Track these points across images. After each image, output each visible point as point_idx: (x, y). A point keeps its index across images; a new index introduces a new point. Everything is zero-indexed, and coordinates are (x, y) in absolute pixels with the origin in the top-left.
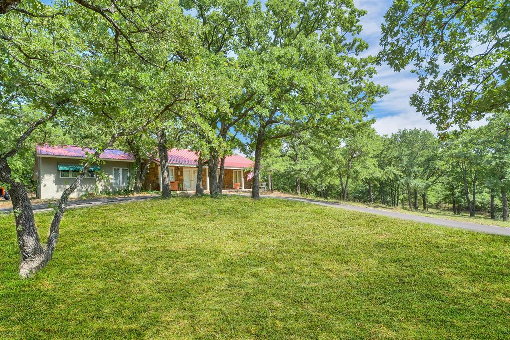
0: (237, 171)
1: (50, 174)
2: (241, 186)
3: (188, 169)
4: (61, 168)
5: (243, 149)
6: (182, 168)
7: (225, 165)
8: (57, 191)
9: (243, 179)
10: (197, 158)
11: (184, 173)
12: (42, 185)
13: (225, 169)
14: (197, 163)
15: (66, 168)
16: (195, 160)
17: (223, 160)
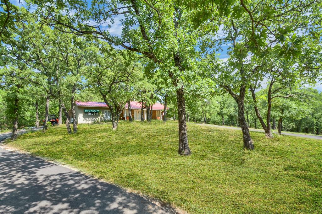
0: (159, 111)
1: (81, 113)
2: (160, 118)
3: (136, 111)
4: (86, 111)
5: (160, 101)
6: (133, 110)
7: (153, 108)
8: (84, 121)
9: (161, 115)
10: (141, 106)
11: (134, 113)
12: (79, 118)
13: (153, 110)
14: (141, 108)
15: (87, 111)
16: (141, 107)
17: (152, 107)
